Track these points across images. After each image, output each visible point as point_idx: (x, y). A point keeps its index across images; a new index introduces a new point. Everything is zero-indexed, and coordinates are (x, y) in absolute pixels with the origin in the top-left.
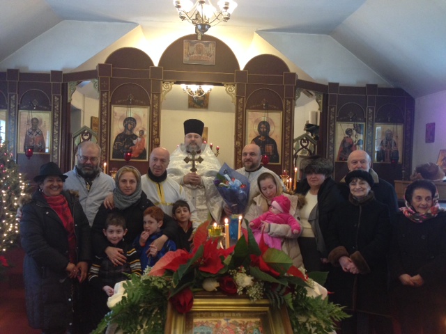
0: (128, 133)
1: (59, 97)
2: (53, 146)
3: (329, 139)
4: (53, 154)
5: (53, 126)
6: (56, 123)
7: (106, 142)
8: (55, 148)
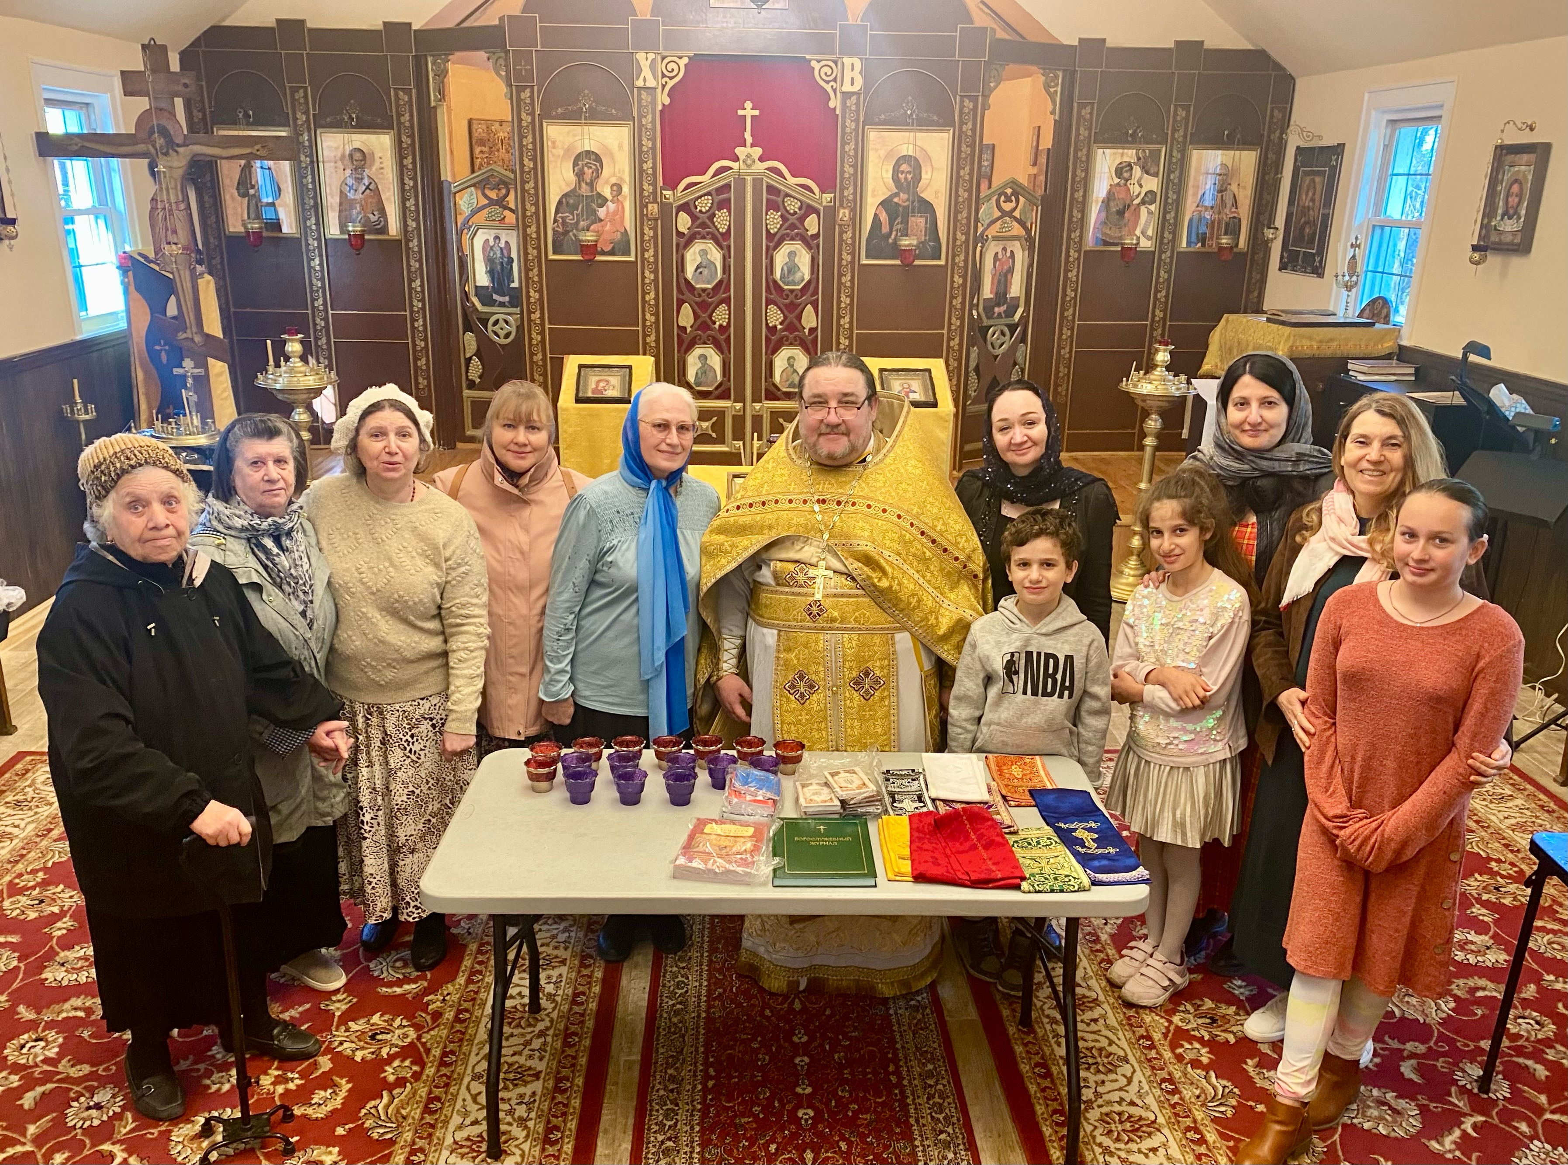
0: (585, 190)
1: (408, 92)
2: (405, 222)
3: (1074, 191)
4: (408, 241)
5: (401, 168)
6: (408, 161)
7: (537, 213)
8: (412, 224)
